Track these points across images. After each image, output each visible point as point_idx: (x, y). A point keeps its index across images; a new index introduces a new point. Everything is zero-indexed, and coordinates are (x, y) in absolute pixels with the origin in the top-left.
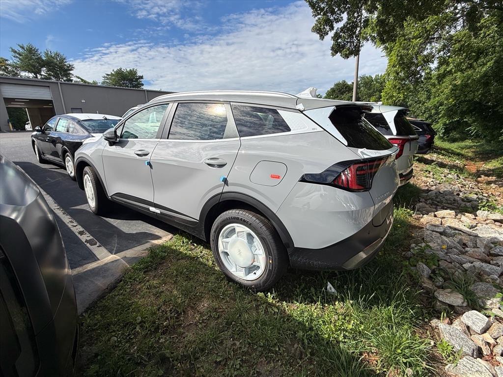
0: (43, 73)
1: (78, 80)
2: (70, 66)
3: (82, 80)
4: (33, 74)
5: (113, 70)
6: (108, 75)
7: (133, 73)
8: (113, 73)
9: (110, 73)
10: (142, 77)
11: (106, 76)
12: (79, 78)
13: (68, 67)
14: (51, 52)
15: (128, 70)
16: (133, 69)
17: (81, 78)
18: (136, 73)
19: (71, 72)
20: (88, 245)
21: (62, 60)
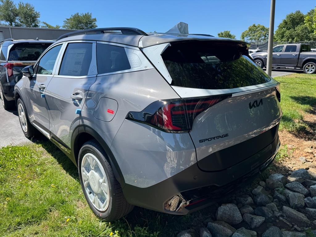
2: (37, 13)
5: (72, 15)
8: (72, 17)
9: (69, 18)
11: (66, 20)
14: (23, 3)
15: (84, 14)
17: (47, 23)
18: (90, 16)
19: (38, 18)
21: (31, 10)
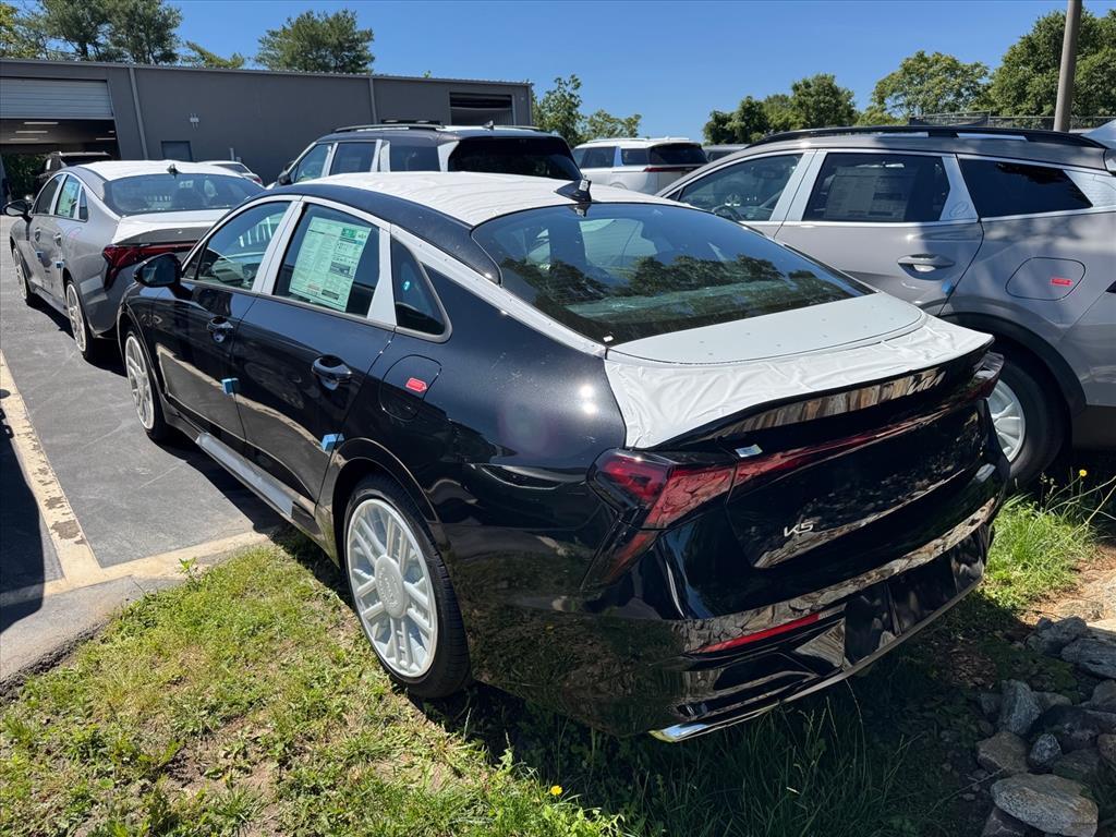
0: (101, 39)
1: (194, 54)
2: (171, 13)
3: (202, 53)
4: (76, 44)
5: (289, 20)
6: (274, 34)
7: (342, 24)
8: (288, 27)
9: (278, 29)
10: (369, 36)
11: (268, 37)
12: (193, 47)
13: (166, 19)
15: (331, 16)
16: (345, 12)
17: (201, 45)
18: (352, 22)
19: (173, 31)
20: (55, 536)
